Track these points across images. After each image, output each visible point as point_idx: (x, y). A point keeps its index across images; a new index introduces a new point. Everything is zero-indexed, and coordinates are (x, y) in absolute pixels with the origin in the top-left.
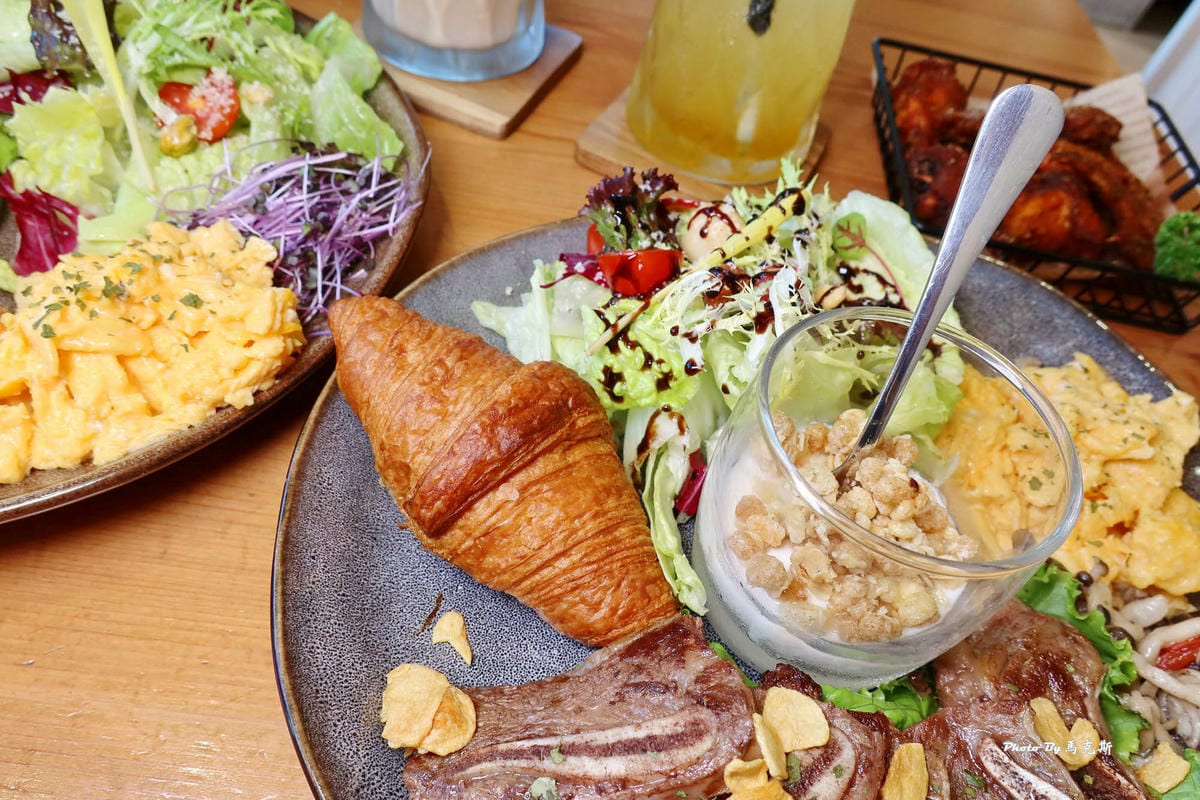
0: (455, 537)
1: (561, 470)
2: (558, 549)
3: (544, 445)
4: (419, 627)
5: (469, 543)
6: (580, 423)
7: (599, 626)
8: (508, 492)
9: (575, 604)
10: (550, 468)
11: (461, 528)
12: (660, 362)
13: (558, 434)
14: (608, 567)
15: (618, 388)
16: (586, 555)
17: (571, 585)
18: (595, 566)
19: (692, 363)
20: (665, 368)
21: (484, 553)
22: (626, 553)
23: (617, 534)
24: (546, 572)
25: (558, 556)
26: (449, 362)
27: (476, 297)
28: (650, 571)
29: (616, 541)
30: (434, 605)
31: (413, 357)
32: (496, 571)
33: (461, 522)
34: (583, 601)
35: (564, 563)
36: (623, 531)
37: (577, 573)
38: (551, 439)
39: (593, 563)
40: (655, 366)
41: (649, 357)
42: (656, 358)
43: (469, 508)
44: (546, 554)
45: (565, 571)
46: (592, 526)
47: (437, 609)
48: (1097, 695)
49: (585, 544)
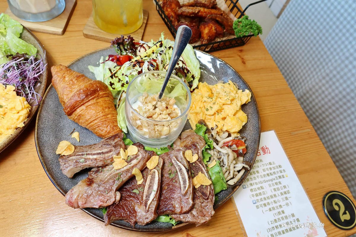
0: (73, 116)
1: (95, 103)
2: (94, 119)
3: (91, 98)
4: (69, 134)
5: (76, 117)
6: (101, 93)
7: (103, 134)
8: (83, 107)
9: (98, 130)
10: (93, 103)
11: (74, 114)
12: (122, 81)
13: (95, 96)
14: (105, 123)
15: (113, 86)
16: (100, 120)
17: (97, 126)
18: (102, 123)
19: (127, 81)
20: (123, 82)
21: (79, 119)
22: (109, 120)
23: (108, 116)
24: (92, 124)
25: (94, 120)
26: (74, 80)
27: (89, 65)
28: (115, 124)
29: (107, 118)
30: (73, 130)
31: (67, 79)
32: (81, 123)
33: (74, 113)
34: (100, 129)
35: (96, 121)
36: (109, 116)
37: (99, 124)
38: (93, 97)
39: (102, 122)
40: (120, 81)
41: (120, 80)
42: (121, 80)
43: (75, 110)
44: (92, 120)
45: (96, 123)
46: (102, 115)
47: (73, 131)
48: (202, 150)
49: (100, 118)
